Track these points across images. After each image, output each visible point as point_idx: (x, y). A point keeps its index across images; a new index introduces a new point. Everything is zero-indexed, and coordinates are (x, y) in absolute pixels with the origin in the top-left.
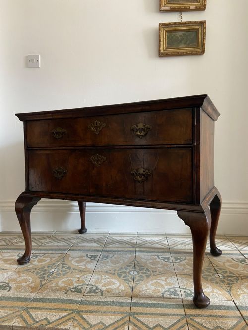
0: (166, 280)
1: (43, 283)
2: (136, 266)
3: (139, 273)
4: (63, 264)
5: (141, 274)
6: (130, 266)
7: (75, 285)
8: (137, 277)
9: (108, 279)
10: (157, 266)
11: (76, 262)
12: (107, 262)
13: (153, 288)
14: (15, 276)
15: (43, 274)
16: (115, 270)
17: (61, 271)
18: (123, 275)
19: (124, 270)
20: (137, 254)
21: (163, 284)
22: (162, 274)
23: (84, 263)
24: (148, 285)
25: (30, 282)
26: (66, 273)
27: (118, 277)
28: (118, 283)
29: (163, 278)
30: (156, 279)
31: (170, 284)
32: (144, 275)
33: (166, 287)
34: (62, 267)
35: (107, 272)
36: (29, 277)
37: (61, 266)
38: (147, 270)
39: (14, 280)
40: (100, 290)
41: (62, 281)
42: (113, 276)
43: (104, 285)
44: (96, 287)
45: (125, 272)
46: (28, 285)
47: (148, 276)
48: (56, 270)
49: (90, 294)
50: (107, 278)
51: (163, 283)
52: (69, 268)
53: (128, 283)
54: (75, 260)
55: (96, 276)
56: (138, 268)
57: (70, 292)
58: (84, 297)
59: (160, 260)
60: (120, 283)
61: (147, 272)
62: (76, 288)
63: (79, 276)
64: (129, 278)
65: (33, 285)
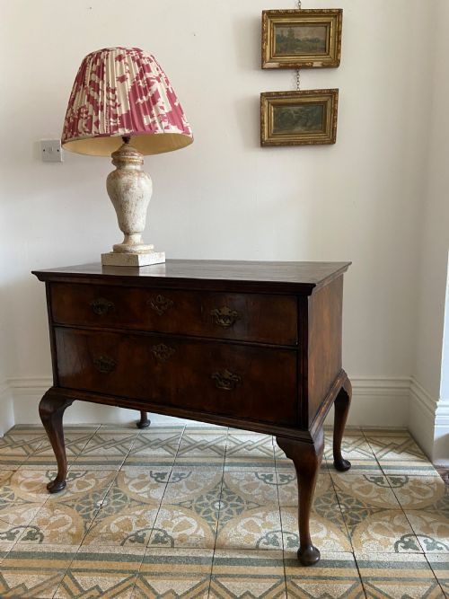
0: (264, 518)
1: (88, 525)
2: (223, 493)
3: (226, 506)
4: (115, 491)
5: (229, 507)
6: (214, 493)
7: (135, 529)
8: (224, 514)
9: (182, 519)
10: (253, 493)
11: (135, 485)
12: (181, 486)
13: (245, 532)
14: (45, 514)
15: (87, 510)
16: (192, 502)
17: (114, 503)
18: (204, 509)
19: (206, 500)
20: (226, 469)
21: (260, 525)
22: (259, 506)
23: (146, 489)
24: (239, 527)
25: (69, 525)
26: (121, 508)
27: (196, 514)
28: (195, 525)
29: (260, 514)
30: (250, 516)
31: (270, 525)
32: (233, 509)
33: (263, 530)
34: (115, 497)
35: (180, 505)
36: (67, 517)
37: (113, 494)
38: (239, 499)
39: (45, 522)
40: (171, 537)
41: (115, 522)
42: (189, 511)
43: (176, 529)
44: (165, 532)
45: (207, 504)
46: (67, 531)
47: (239, 511)
48: (106, 502)
49: (156, 545)
50: (181, 517)
51: (259, 523)
52: (125, 498)
53: (210, 525)
54: (133, 482)
55: (165, 512)
56: (226, 496)
57: (127, 541)
58: (148, 550)
59: (258, 480)
60: (199, 525)
61: (239, 503)
62: (136, 535)
63: (138, 513)
64: (213, 514)
65: (73, 530)
